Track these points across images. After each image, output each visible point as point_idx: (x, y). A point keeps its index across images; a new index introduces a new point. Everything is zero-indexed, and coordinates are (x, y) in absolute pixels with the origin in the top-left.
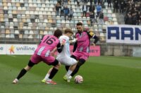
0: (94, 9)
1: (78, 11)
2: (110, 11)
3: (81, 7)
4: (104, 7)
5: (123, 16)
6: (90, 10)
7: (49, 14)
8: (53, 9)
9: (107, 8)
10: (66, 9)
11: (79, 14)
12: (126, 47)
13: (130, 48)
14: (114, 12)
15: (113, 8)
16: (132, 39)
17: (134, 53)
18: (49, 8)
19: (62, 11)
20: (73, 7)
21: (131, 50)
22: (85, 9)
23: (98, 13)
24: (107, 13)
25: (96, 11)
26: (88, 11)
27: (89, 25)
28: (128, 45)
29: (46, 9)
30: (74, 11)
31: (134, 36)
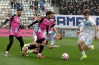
0: (38, 4)
1: (27, 5)
2: (49, 5)
3: (29, 3)
4: (45, 2)
5: (58, 8)
6: (35, 5)
7: (6, 7)
8: (9, 4)
9: (47, 3)
10: (18, 4)
11: (28, 8)
12: (60, 30)
13: (63, 31)
14: (52, 6)
15: (51, 3)
16: (64, 24)
17: (66, 34)
18: (6, 3)
19: (15, 5)
20: (23, 2)
21: (64, 32)
22: (31, 4)
23: (41, 7)
24: (47, 7)
25: (39, 5)
26: (34, 6)
27: (34, 15)
28: (62, 29)
29: (4, 4)
30: (24, 5)
31: (66, 22)
